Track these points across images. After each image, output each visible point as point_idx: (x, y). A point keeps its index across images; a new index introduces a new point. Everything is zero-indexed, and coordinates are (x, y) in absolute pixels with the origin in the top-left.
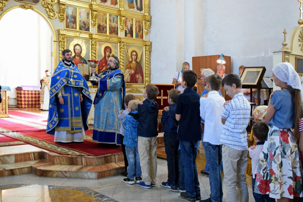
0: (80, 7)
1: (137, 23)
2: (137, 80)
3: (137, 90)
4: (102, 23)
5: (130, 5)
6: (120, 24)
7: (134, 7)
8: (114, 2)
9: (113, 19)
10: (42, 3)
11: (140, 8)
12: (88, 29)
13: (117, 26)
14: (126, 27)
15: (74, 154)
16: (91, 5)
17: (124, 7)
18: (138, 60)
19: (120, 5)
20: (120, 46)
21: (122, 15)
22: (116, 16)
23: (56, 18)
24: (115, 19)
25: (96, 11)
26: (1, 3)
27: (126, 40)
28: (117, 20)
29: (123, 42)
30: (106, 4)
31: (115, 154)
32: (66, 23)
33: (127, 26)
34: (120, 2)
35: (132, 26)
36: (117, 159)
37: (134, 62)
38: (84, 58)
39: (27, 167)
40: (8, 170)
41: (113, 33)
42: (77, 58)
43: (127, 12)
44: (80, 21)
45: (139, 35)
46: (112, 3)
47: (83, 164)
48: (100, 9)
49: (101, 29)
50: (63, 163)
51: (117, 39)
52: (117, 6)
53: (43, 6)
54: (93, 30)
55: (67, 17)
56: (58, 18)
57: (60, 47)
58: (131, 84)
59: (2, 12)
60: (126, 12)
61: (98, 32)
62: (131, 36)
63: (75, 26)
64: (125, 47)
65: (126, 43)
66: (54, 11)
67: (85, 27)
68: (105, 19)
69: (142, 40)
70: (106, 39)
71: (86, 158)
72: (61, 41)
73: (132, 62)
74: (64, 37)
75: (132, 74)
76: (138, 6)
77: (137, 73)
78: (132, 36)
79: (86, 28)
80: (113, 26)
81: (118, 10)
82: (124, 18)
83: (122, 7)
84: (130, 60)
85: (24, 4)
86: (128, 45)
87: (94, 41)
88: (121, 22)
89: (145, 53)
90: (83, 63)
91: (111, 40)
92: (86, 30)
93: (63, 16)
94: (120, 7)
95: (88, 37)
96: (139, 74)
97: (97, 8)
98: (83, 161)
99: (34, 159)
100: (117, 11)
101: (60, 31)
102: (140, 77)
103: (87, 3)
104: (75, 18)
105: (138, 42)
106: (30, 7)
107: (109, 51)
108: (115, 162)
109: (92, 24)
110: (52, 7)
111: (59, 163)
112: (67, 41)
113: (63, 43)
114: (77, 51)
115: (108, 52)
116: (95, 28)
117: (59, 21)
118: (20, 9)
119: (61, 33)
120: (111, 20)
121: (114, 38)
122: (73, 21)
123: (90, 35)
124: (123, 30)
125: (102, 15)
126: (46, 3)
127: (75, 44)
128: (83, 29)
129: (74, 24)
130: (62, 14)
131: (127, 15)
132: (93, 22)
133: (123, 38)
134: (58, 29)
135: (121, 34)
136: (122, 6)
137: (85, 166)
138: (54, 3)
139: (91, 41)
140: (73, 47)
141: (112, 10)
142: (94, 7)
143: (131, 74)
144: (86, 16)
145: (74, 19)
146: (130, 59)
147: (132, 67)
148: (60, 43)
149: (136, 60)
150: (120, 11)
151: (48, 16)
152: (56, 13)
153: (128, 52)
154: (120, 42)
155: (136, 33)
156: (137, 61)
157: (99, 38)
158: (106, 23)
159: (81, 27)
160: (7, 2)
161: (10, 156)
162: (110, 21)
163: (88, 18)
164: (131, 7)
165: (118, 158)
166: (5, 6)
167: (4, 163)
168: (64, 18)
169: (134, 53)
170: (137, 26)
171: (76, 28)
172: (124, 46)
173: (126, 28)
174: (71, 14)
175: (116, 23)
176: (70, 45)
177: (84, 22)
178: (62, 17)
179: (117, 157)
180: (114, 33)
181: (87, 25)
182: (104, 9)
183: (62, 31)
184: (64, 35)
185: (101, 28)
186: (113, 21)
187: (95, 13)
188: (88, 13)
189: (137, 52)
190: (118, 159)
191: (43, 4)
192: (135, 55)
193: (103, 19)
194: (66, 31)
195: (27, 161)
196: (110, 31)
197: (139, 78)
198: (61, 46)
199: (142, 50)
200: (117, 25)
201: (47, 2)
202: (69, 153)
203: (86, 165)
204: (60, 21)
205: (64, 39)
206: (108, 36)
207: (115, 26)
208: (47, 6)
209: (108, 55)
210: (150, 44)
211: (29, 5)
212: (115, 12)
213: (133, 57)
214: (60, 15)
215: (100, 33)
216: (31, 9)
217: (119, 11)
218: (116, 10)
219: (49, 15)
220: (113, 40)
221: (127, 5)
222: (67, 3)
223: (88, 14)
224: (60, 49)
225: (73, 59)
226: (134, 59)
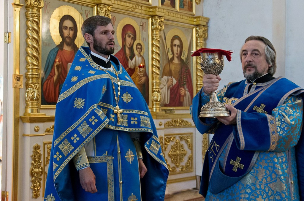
2: (181, 100)
3: (183, 121)
18: (184, 57)
20: (152, 24)
27: (164, 11)
29: (160, 17)
37: (176, 61)
45: (185, 4)
51: (147, 9)
57: (28, 20)
58: (171, 108)
62: (171, 3)
64: (163, 28)
65: (165, 20)
69: (191, 13)
70: (126, 8)
72: (33, 6)
73: (174, 61)
75: (173, 87)
77: (182, 83)
78: (173, 3)
84: (170, 56)
86: (168, 23)
87: (104, 9)
89: (197, 42)
95: (91, 1)
96: (186, 86)
102: (188, 93)
105: (184, 17)
107: (132, 36)
112: (45, 6)
113: (35, 11)
114: (66, 33)
115: (129, 36)
139: (97, 11)
143: (171, 86)
146: (169, 53)
147: (173, 72)
148: (28, 10)
149: (179, 57)
153: (165, 39)
154: (153, 17)
156: (182, 58)
157: (113, 5)
169: (177, 42)
172: (161, 26)
176: (50, 16)
189: (182, 40)
192: (178, 46)
197: (185, 95)
198: (31, 19)
199: (190, 35)
206: (130, 0)
209: (130, 45)
210: (205, 24)
213: (175, 49)
220: (140, 11)
224: (29, 24)
225: (58, 51)
226: (177, 54)
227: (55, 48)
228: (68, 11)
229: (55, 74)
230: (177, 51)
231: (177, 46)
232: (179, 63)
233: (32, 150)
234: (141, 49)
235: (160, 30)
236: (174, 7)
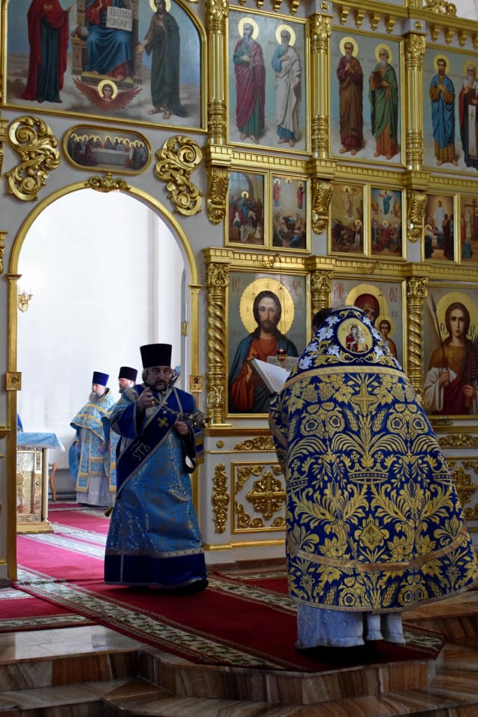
0: (276, 173)
1: (467, 209)
2: (467, 405)
3: (468, 438)
4: (346, 217)
5: (441, 150)
6: (409, 217)
7: (456, 158)
8: (388, 147)
9: (386, 203)
10: (155, 167)
11: (476, 158)
12: (301, 242)
13: (396, 225)
14: (428, 225)
15: (240, 664)
16: (311, 163)
17: (420, 161)
18: (472, 336)
19: (407, 153)
20: (408, 290)
21: (414, 187)
22: (395, 191)
23: (198, 212)
24: (391, 203)
25: (327, 180)
26: (33, 177)
27: (429, 268)
28: (397, 206)
29: (418, 278)
30: (360, 155)
31: (378, 665)
32: (231, 225)
33: (433, 221)
34: (407, 144)
35: (449, 223)
36: (384, 682)
37: (456, 343)
38: (289, 338)
39: (88, 703)
40: (29, 711)
41: (386, 250)
42: (264, 336)
43: (433, 174)
44: (276, 217)
46: (381, 151)
47: (269, 697)
48: (342, 172)
49: (344, 238)
50: (202, 691)
51: (400, 268)
52: (400, 159)
53: (157, 177)
54: (318, 242)
55: (234, 207)
56: (203, 214)
57: (209, 304)
58: (445, 417)
59: (36, 203)
60: (428, 176)
61: (333, 250)
62: (444, 254)
63: (258, 236)
64: (426, 294)
65: (429, 280)
66: (191, 192)
67: (290, 236)
68: (356, 205)
70: (360, 271)
71: (277, 676)
72: (215, 287)
73: (451, 344)
74: (222, 272)
75: (450, 384)
76: (470, 153)
77: (469, 378)
78: (449, 254)
79: (296, 236)
80: (386, 227)
81: (403, 170)
82: (420, 198)
83: (413, 160)
84: (444, 336)
85: (100, 176)
86: (437, 287)
87: (321, 278)
88: (412, 209)
90: (284, 353)
91: (376, 271)
92: (295, 245)
93: (220, 204)
94: (408, 162)
95: (302, 266)
96: (475, 383)
97: (331, 170)
98: (268, 688)
99: (112, 677)
100: (398, 173)
101: (212, 253)
103: (297, 158)
104: (259, 208)
105: (471, 273)
106: (118, 183)
107: (371, 310)
108: (379, 692)
109: (316, 223)
110: (188, 179)
111: (190, 693)
112: (234, 284)
113: (218, 292)
114: (264, 315)
115: (367, 311)
116: (324, 236)
117: (207, 221)
118: (90, 190)
119: (213, 259)
120: (378, 205)
121: (388, 264)
122: (251, 218)
123: (307, 259)
124: (417, 236)
125: (347, 191)
126: (167, 166)
127: (257, 294)
128: (284, 242)
129: (255, 226)
130: (218, 199)
131: (431, 185)
132: (316, 217)
133: (417, 265)
134: (204, 247)
135: (412, 251)
136: (417, 157)
137: (274, 706)
138: (192, 165)
139: (312, 281)
140: (253, 301)
141: (381, 174)
142: (322, 168)
143: (447, 384)
144: (295, 199)
145: (255, 212)
146: (442, 333)
147: (450, 361)
148: (209, 292)
149: (463, 336)
150: (410, 172)
151: (172, 209)
152: (200, 195)
153: (435, 310)
154: (408, 279)
155: (463, 243)
156: (469, 337)
157: (337, 269)
158: (362, 219)
159: (280, 236)
160: (48, 172)
161: (36, 666)
162: (374, 208)
163: (301, 205)
164: (446, 156)
165: (387, 679)
166: (42, 185)
167: (18, 685)
168: (224, 210)
169: (458, 313)
170: (468, 219)
171: (263, 238)
172: (422, 291)
173: (428, 229)
174: (245, 195)
175: (396, 214)
176: (241, 296)
177: (287, 220)
178: (217, 207)
179: (384, 678)
180: (388, 247)
181: (299, 229)
182: (355, 170)
183: (218, 253)
184: (225, 264)
185: (345, 234)
186: (385, 209)
187: (326, 186)
188: (301, 188)
189: (468, 308)
190: (390, 685)
191: (158, 169)
192: (460, 319)
193: (351, 205)
194: (230, 254)
195: (89, 680)
196: (375, 243)
197: (474, 397)
198: (213, 303)
200: (397, 220)
201: (169, 164)
202: (226, 660)
203: (278, 702)
204: (211, 222)
205: (223, 279)
206: (368, 259)
207: (390, 225)
208: (171, 175)
211: (114, 177)
212: (393, 180)
213: (454, 324)
214: (212, 202)
215: (341, 250)
216: (120, 188)
217: (403, 174)
218: (394, 173)
219: (175, 205)
220: (383, 272)
221: (433, 151)
222: (234, 161)
223: (301, 193)
224: (211, 309)
225: (251, 341)
226: (458, 332)
227: (247, 338)
228: (268, 286)
229: (247, 372)
230: (459, 327)
231: (457, 320)
232: (462, 346)
233: (214, 471)
234: (389, 328)
235: (421, 298)
236: (452, 258)
